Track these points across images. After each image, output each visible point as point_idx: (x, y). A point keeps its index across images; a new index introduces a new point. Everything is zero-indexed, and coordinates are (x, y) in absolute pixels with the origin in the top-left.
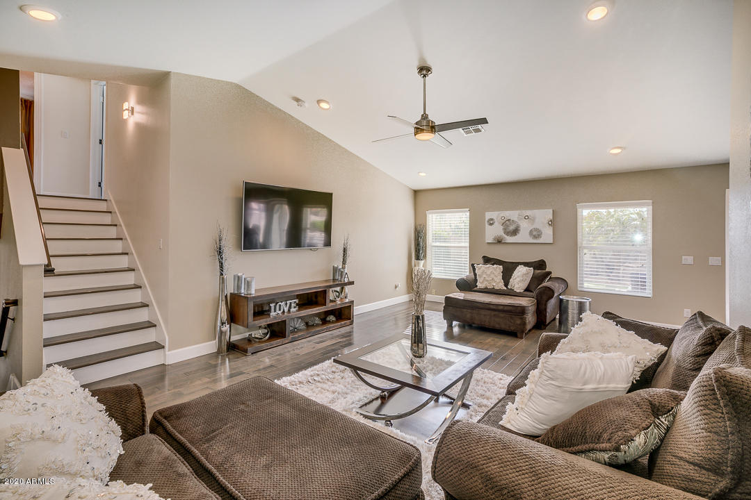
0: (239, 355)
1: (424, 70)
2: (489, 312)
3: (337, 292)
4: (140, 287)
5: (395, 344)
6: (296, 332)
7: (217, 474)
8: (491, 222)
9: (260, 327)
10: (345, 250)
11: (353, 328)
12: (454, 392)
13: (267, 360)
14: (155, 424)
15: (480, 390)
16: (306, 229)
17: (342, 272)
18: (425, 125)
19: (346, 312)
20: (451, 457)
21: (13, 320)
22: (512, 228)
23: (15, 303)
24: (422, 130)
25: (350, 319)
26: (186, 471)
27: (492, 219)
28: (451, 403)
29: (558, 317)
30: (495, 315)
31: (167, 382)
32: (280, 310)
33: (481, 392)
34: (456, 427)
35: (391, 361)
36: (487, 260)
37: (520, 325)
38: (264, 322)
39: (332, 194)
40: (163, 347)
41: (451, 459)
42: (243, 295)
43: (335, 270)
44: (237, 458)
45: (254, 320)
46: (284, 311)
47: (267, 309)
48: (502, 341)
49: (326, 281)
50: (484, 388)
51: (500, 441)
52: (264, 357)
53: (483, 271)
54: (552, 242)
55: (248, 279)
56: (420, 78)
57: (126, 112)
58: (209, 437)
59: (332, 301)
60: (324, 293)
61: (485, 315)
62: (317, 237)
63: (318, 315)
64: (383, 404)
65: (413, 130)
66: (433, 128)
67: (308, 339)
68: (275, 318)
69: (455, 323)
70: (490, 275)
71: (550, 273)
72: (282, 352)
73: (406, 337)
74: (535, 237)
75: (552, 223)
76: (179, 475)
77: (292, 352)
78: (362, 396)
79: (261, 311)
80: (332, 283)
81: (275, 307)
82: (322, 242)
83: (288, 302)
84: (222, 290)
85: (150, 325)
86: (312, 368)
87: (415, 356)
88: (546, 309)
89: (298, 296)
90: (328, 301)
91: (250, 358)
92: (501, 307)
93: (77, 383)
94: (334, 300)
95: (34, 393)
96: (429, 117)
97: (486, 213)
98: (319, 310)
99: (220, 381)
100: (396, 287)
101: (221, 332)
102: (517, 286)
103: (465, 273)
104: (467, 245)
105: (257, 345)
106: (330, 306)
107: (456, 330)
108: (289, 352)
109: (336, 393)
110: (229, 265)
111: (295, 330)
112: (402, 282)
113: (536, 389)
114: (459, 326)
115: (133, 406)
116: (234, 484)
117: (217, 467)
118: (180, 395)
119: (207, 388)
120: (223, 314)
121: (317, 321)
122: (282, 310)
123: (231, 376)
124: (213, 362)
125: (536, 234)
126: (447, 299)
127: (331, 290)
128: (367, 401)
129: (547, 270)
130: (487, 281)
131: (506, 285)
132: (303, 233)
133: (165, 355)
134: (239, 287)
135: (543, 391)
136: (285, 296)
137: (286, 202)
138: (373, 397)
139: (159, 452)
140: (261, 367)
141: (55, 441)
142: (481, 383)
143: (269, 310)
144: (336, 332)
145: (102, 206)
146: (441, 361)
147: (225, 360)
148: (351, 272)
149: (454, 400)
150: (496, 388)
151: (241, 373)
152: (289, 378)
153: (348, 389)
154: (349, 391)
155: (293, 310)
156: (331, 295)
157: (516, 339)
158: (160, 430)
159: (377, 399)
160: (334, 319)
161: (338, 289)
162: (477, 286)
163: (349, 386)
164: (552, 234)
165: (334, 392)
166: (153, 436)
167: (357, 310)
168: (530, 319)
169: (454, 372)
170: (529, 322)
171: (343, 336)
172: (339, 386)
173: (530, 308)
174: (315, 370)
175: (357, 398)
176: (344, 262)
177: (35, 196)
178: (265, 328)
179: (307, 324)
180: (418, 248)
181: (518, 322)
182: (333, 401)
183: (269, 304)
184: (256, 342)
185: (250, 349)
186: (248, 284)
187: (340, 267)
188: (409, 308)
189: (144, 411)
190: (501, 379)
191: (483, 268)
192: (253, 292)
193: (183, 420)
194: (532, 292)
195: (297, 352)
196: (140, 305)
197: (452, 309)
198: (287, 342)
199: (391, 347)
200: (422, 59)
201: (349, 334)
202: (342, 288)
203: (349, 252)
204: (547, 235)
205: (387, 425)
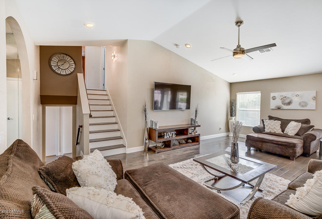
0: (152, 153)
1: (239, 23)
2: (272, 145)
3: (192, 129)
4: (117, 123)
5: (222, 156)
6: (175, 146)
7: (150, 199)
8: (274, 98)
9: (160, 142)
10: (196, 111)
11: (199, 146)
12: (254, 183)
13: (163, 156)
14: (126, 176)
15: (268, 183)
16: (178, 101)
17: (195, 121)
18: (239, 51)
19: (197, 139)
20: (259, 215)
21: (81, 132)
22: (287, 101)
23: (81, 126)
24: (237, 53)
25: (198, 142)
26: (138, 196)
27: (274, 97)
28: (251, 188)
29: (318, 151)
30: (276, 146)
31: (126, 160)
32: (168, 136)
33: (269, 185)
34: (261, 200)
35: (219, 163)
36: (271, 118)
37: (292, 153)
38: (162, 140)
39: (191, 86)
40: (125, 147)
41: (258, 216)
42: (154, 128)
43: (192, 120)
44: (156, 194)
45: (158, 139)
46: (170, 137)
47: (163, 135)
48: (281, 160)
49: (188, 124)
50: (271, 183)
51: (289, 213)
52: (162, 155)
53: (269, 123)
54: (315, 109)
55: (156, 122)
56: (237, 28)
57: (113, 57)
58: (146, 184)
59: (190, 134)
60: (187, 130)
61: (270, 146)
62: (183, 105)
63: (184, 139)
64: (215, 182)
65: (232, 54)
66: (243, 52)
67: (180, 149)
68: (166, 139)
69: (252, 148)
70: (273, 126)
71: (313, 126)
72: (169, 153)
73: (228, 153)
74: (303, 106)
75: (315, 98)
76: (136, 196)
77: (173, 154)
78: (205, 177)
79: (161, 136)
80: (190, 126)
81: (166, 134)
82: (185, 107)
83: (172, 133)
84: (146, 126)
85: (121, 138)
86: (182, 162)
87: (233, 162)
88: (310, 146)
89: (176, 131)
90: (188, 133)
91: (157, 155)
92: (280, 143)
93: (103, 157)
94: (191, 133)
95: (92, 158)
96: (241, 46)
97: (271, 93)
98: (185, 137)
99: (145, 162)
100: (220, 129)
101: (146, 143)
102: (290, 132)
103: (258, 124)
104: (259, 110)
105: (159, 150)
106: (189, 136)
107: (252, 152)
108: (172, 154)
109: (194, 174)
110: (148, 116)
111: (174, 145)
112: (223, 126)
113: (311, 190)
114: (254, 150)
115: (119, 168)
116: (157, 205)
117: (149, 196)
118: (131, 166)
119: (141, 164)
120: (146, 136)
121: (184, 142)
122: (169, 136)
123: (149, 161)
124: (142, 154)
125: (304, 104)
126: (248, 136)
127: (190, 128)
128: (208, 180)
129: (311, 124)
130: (271, 128)
131: (283, 131)
132: (177, 103)
133: (126, 150)
134: (152, 125)
135: (317, 192)
136: (170, 130)
137: (170, 90)
138: (211, 179)
139: (129, 187)
140: (161, 159)
141: (99, 176)
142: (269, 180)
143: (164, 136)
144: (192, 147)
145: (104, 93)
146: (245, 167)
147: (147, 154)
148: (199, 121)
149: (254, 187)
150: (278, 184)
151: (154, 160)
152: (172, 165)
153: (199, 173)
154: (199, 174)
155: (173, 136)
156: (190, 131)
157: (289, 160)
158: (127, 178)
159: (213, 179)
160: (191, 141)
161: (193, 128)
162: (265, 131)
163: (199, 172)
164: (315, 104)
165: (192, 174)
166: (126, 180)
167: (202, 138)
168: (299, 150)
169: (254, 173)
170: (298, 152)
171: (195, 149)
172: (195, 171)
173: (299, 145)
174: (184, 163)
175: (203, 178)
176: (196, 116)
177: (86, 89)
178: (162, 143)
179: (179, 142)
180: (232, 110)
181: (291, 151)
182: (192, 177)
183: (164, 133)
184: (159, 148)
185: (157, 151)
186: (156, 124)
187: (194, 119)
188: (226, 139)
189: (123, 170)
190: (281, 180)
191: (268, 122)
192: (158, 127)
193: (135, 176)
194: (300, 136)
195: (175, 154)
196: (117, 130)
197: (250, 142)
198: (171, 149)
199: (219, 157)
200: (238, 18)
201: (198, 149)
202: (195, 128)
203: (198, 112)
204: (312, 105)
205: (218, 192)
